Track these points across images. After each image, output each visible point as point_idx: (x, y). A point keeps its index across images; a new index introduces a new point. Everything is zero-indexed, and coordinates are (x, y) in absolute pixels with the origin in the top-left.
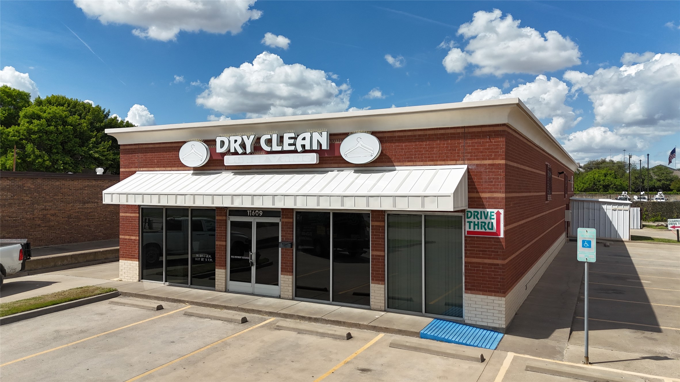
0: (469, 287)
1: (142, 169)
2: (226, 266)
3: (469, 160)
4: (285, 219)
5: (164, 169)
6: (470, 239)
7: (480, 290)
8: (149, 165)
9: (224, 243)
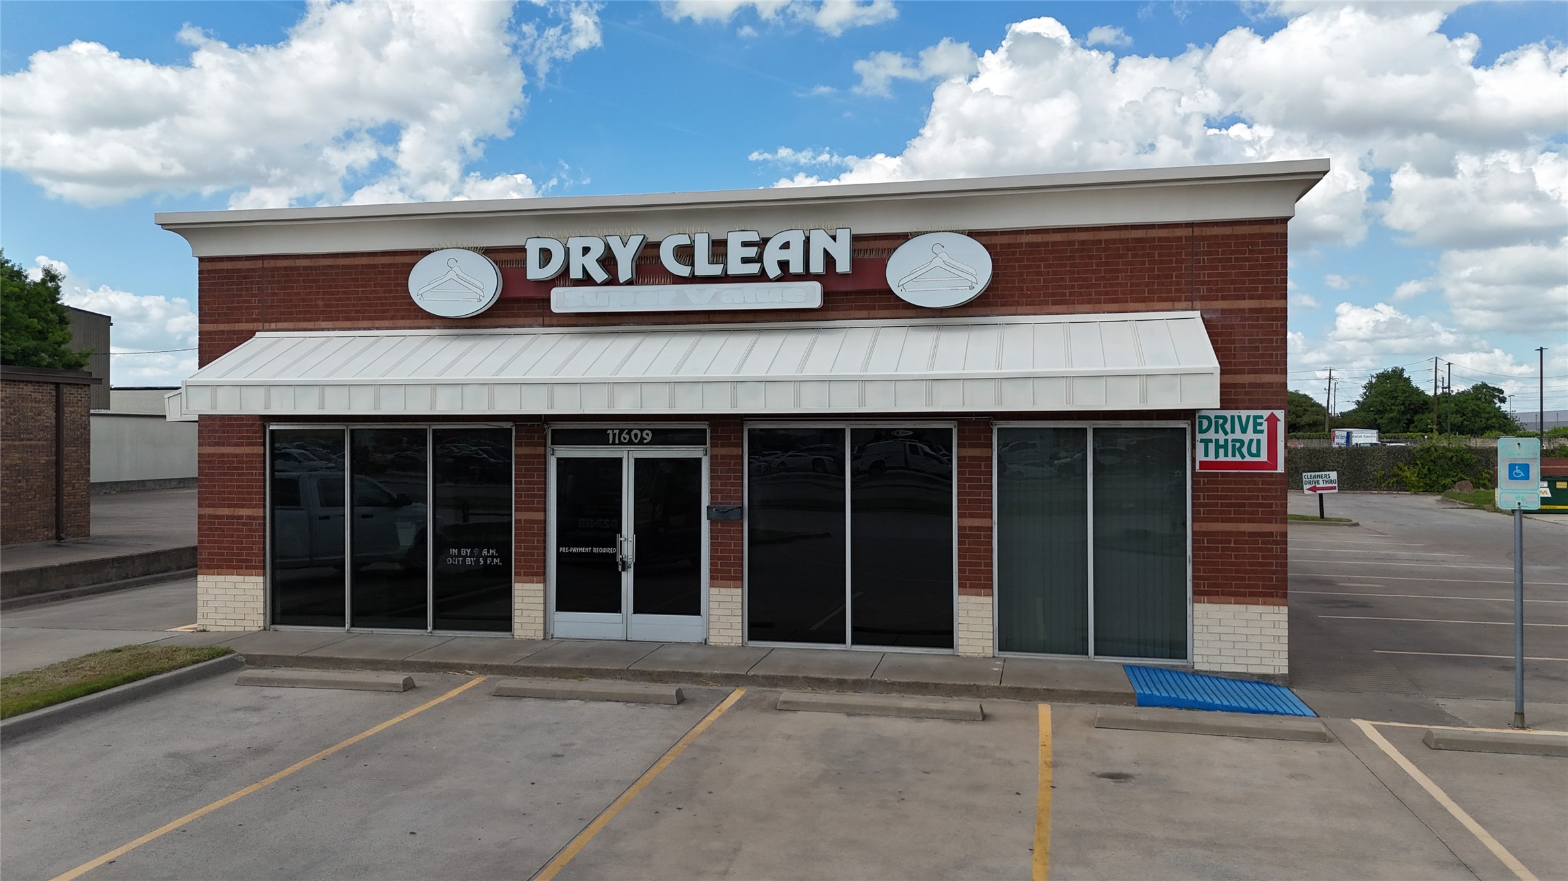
0: (1204, 587)
1: (273, 325)
2: (544, 574)
3: (1203, 298)
4: (722, 449)
5: (349, 324)
6: (1206, 480)
7: (1231, 594)
8: (299, 313)
9: (539, 516)
